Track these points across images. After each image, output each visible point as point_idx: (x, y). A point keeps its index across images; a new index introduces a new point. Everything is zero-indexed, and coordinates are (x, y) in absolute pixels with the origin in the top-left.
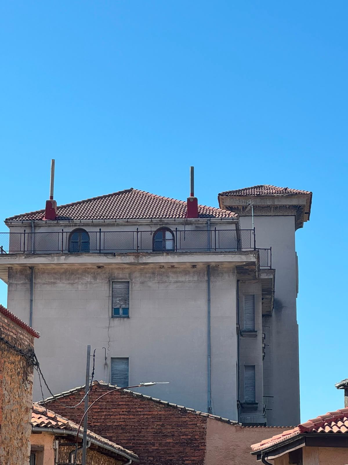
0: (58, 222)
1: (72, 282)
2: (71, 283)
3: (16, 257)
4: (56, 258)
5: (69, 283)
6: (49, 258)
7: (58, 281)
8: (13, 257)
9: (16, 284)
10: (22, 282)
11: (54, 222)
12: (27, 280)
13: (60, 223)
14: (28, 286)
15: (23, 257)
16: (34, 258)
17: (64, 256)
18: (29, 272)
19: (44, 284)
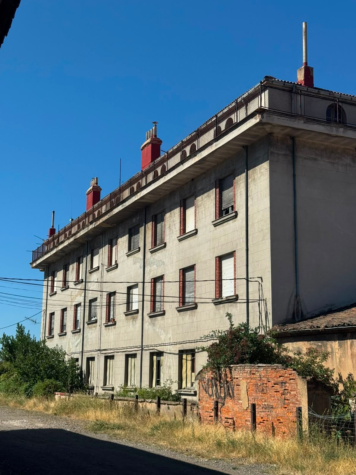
0: (319, 92)
1: (333, 161)
2: (332, 163)
3: (294, 120)
4: (334, 128)
5: (330, 162)
6: (327, 128)
7: (319, 158)
8: (292, 119)
9: (278, 154)
10: (283, 153)
11: (315, 91)
12: (288, 152)
13: (321, 93)
14: (290, 158)
15: (302, 122)
16: (313, 124)
17: (343, 129)
18: (290, 142)
19: (305, 158)
